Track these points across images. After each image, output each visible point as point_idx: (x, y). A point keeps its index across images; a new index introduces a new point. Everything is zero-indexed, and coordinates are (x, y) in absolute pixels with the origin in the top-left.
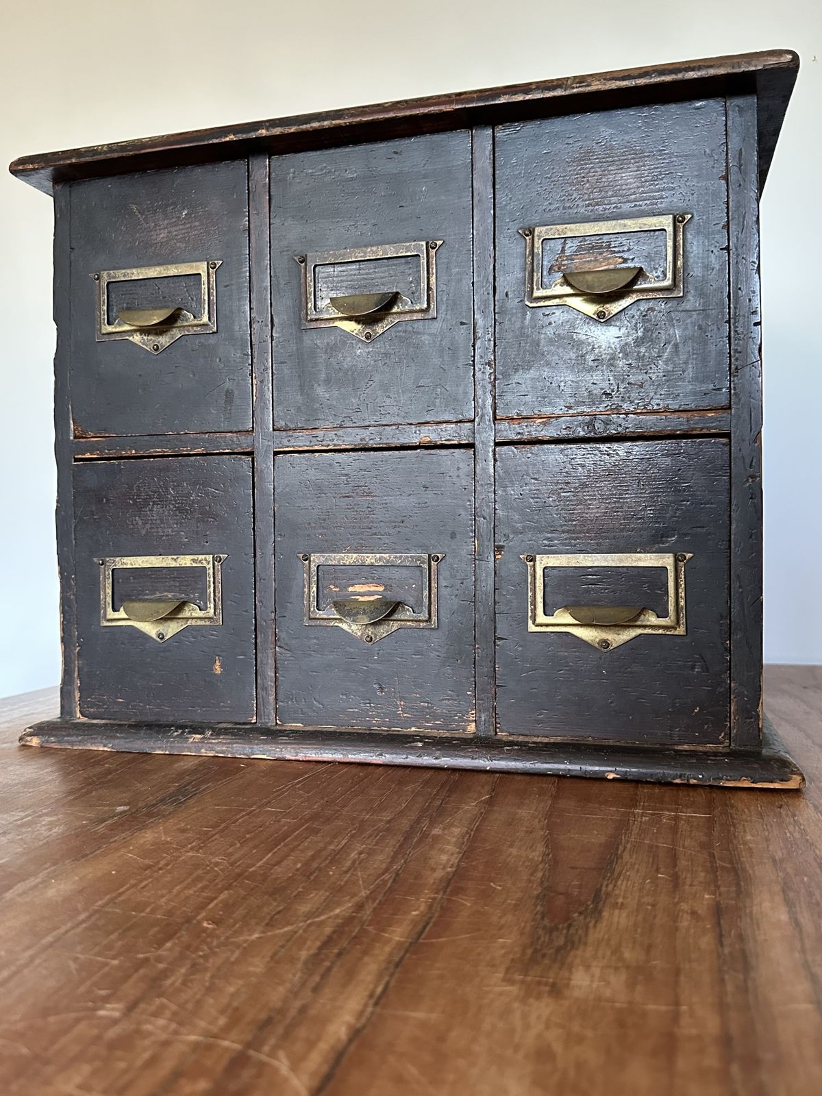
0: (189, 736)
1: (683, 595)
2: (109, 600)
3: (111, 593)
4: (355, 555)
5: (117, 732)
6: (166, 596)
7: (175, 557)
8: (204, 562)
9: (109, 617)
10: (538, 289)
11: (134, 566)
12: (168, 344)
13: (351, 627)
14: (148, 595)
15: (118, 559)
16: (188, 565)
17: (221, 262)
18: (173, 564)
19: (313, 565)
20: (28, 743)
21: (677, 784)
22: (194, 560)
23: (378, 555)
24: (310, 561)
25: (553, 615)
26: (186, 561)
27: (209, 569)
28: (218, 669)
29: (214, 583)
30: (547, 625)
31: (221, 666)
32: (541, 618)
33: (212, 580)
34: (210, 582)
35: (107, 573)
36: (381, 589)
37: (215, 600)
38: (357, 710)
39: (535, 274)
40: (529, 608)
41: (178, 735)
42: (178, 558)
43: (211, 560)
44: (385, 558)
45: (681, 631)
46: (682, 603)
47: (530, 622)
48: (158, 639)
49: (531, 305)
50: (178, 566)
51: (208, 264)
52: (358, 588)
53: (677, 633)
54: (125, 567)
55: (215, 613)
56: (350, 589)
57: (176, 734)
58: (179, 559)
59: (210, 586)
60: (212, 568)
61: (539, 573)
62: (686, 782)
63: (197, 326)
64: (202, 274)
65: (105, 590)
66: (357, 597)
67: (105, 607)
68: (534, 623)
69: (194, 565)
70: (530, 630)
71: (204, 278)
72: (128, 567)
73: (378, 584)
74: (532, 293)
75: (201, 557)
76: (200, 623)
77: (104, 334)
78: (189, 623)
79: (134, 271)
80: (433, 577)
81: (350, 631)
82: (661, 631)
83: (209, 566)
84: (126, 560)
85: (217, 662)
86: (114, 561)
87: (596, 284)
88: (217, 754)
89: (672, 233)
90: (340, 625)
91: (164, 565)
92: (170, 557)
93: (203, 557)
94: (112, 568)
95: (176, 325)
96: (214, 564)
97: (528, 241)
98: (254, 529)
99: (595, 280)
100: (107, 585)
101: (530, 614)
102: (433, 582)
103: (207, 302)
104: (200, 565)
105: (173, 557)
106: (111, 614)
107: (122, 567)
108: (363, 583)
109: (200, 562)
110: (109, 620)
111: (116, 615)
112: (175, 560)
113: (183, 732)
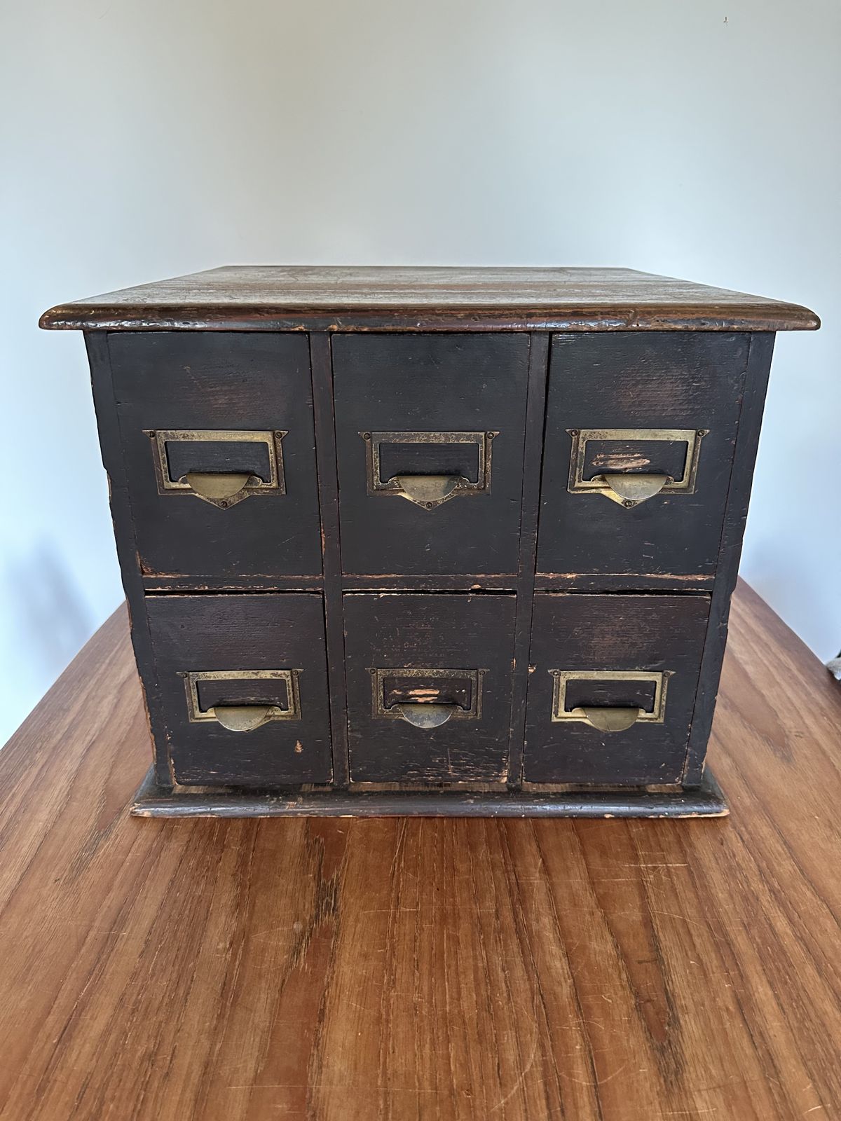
0: (284, 803)
1: (665, 698)
2: (196, 704)
3: (197, 699)
4: (415, 670)
8: (282, 675)
9: (196, 716)
10: (579, 481)
11: (217, 679)
12: (237, 503)
14: (231, 698)
15: (201, 673)
16: (269, 677)
17: (286, 432)
18: (254, 677)
19: (379, 677)
21: (651, 818)
22: (273, 674)
23: (435, 671)
24: (377, 675)
25: (571, 711)
26: (267, 675)
27: (288, 681)
28: (299, 748)
29: (293, 691)
30: (566, 718)
31: (302, 747)
32: (562, 713)
33: (291, 689)
34: (289, 690)
35: (191, 684)
36: (437, 692)
37: (294, 703)
38: (416, 772)
39: (578, 469)
40: (553, 706)
41: (274, 803)
42: (258, 673)
43: (289, 674)
44: (441, 673)
45: (661, 720)
46: (664, 703)
47: (553, 715)
49: (572, 492)
50: (259, 678)
51: (274, 433)
52: (417, 692)
53: (657, 722)
54: (208, 680)
55: (295, 712)
56: (411, 693)
57: (272, 802)
58: (260, 674)
59: (289, 694)
60: (290, 681)
61: (563, 683)
62: (657, 817)
63: (266, 489)
64: (269, 443)
65: (191, 697)
66: (417, 698)
67: (193, 710)
68: (556, 716)
69: (274, 678)
70: (553, 721)
71: (271, 448)
72: (212, 679)
73: (434, 689)
74: (574, 483)
75: (279, 672)
76: (281, 719)
77: (166, 489)
78: (272, 719)
79: (195, 433)
80: (479, 685)
82: (647, 721)
83: (289, 679)
84: (208, 674)
85: (298, 744)
86: (198, 675)
87: (633, 492)
88: (308, 816)
89: (693, 446)
91: (245, 677)
92: (251, 672)
93: (282, 672)
94: (196, 680)
96: (292, 677)
97: (573, 440)
98: (326, 650)
99: (632, 487)
100: (193, 694)
101: (553, 710)
102: (479, 688)
103: (275, 469)
104: (279, 678)
105: (254, 671)
106: (198, 714)
107: (205, 679)
108: (422, 688)
109: (279, 676)
110: (197, 719)
111: (204, 715)
112: (256, 674)
113: (278, 800)
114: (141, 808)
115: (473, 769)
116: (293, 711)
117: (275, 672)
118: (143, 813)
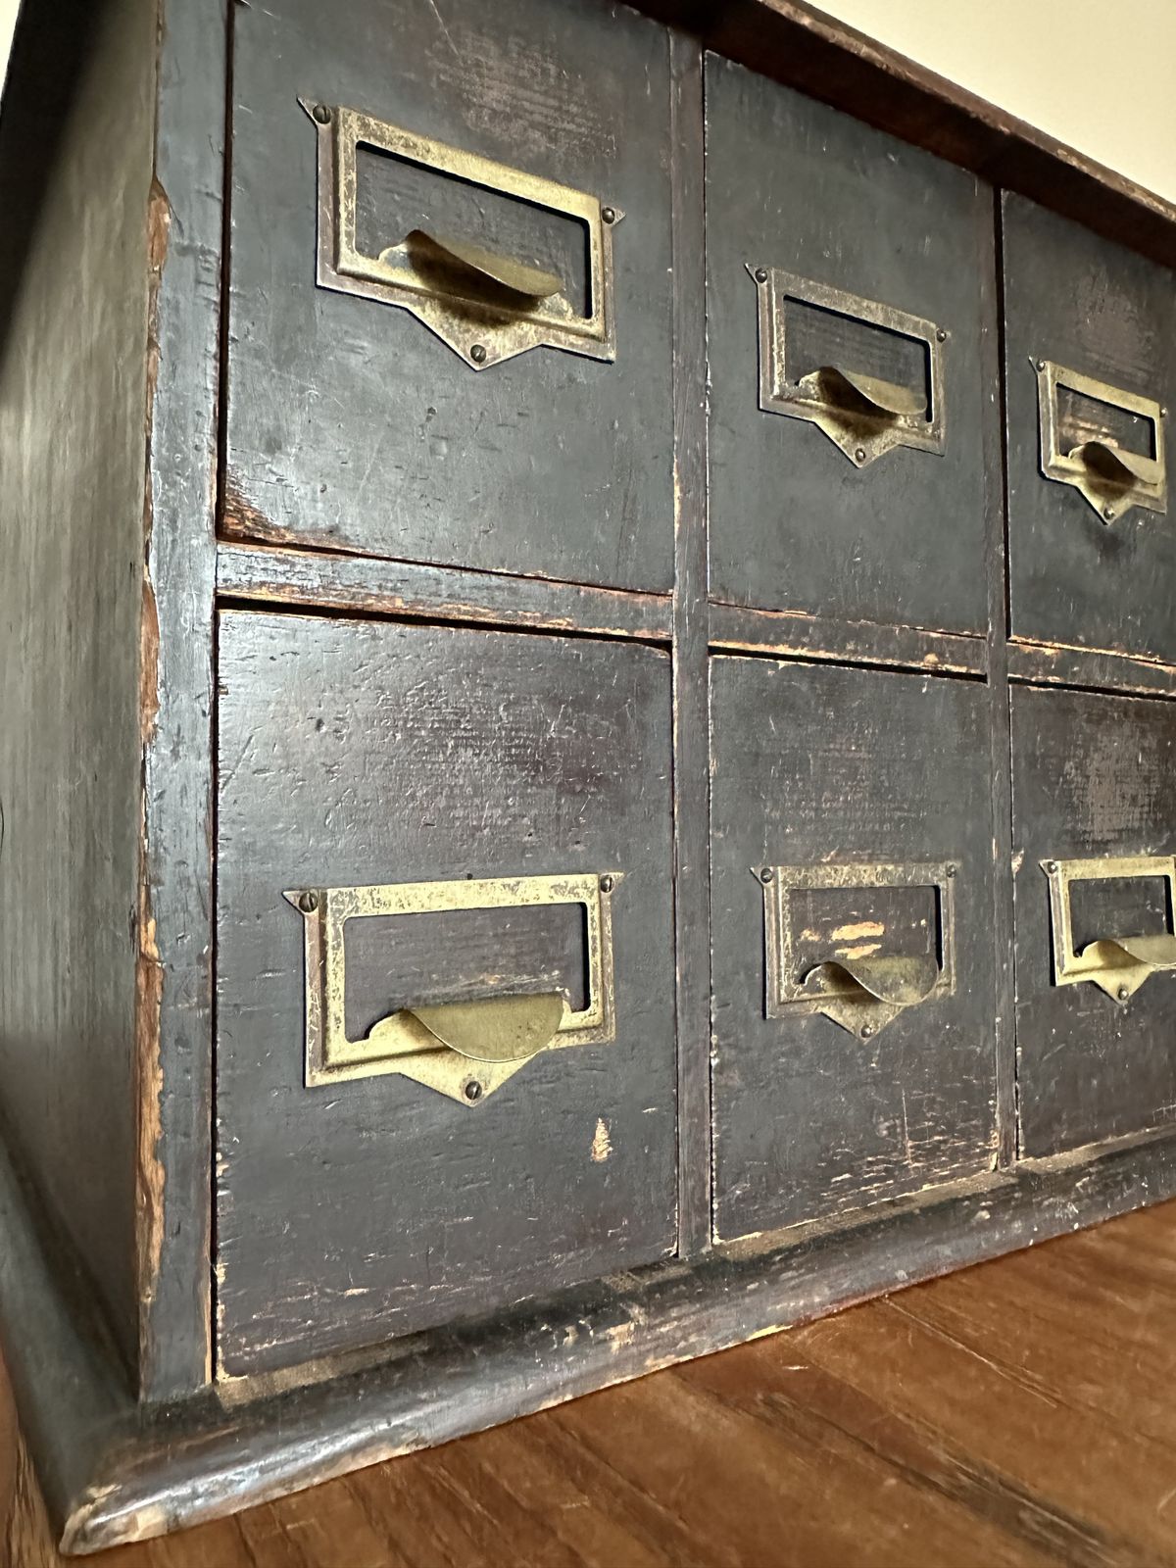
0: (601, 1336)
2: (334, 1009)
3: (343, 988)
4: (846, 868)
5: (416, 1389)
6: (483, 982)
7: (512, 881)
8: (580, 891)
9: (333, 1059)
10: (1057, 454)
11: (408, 910)
12: (509, 355)
13: (841, 1012)
15: (362, 891)
16: (545, 900)
17: (624, 213)
18: (509, 900)
19: (781, 892)
20: (121, 1539)
22: (557, 888)
23: (879, 868)
24: (776, 884)
25: (1082, 956)
26: (538, 890)
27: (593, 908)
28: (601, 1146)
29: (602, 939)
30: (1076, 973)
31: (610, 1139)
32: (1069, 961)
33: (597, 933)
34: (594, 938)
35: (329, 932)
36: (878, 930)
37: (603, 982)
38: (847, 1176)
40: (1056, 947)
42: (518, 883)
43: (596, 885)
44: (890, 873)
47: (1058, 970)
48: (467, 1101)
49: (1048, 478)
50: (519, 903)
52: (847, 932)
54: (383, 911)
55: (605, 1012)
56: (835, 936)
58: (522, 887)
59: (595, 950)
60: (597, 908)
61: (1064, 891)
64: (591, 222)
65: (324, 982)
66: (844, 952)
67: (325, 1030)
68: (1061, 971)
69: (557, 899)
70: (1058, 983)
72: (391, 911)
73: (876, 922)
74: (1050, 459)
75: (572, 880)
76: (566, 1041)
78: (547, 1044)
81: (839, 1020)
83: (593, 901)
84: (382, 892)
85: (601, 1130)
86: (354, 898)
88: (676, 1360)
90: (825, 1010)
91: (484, 902)
92: (499, 882)
93: (579, 880)
94: (346, 916)
95: (533, 315)
96: (601, 895)
100: (330, 966)
101: (1057, 958)
104: (571, 900)
105: (507, 881)
106: (341, 1049)
107: (375, 912)
108: (855, 921)
109: (572, 891)
110: (331, 1069)
111: (360, 1050)
112: (513, 889)
113: (581, 1330)
114: (120, 1501)
115: (945, 1142)
116: (599, 1010)
117: (560, 879)
118: (132, 1524)
